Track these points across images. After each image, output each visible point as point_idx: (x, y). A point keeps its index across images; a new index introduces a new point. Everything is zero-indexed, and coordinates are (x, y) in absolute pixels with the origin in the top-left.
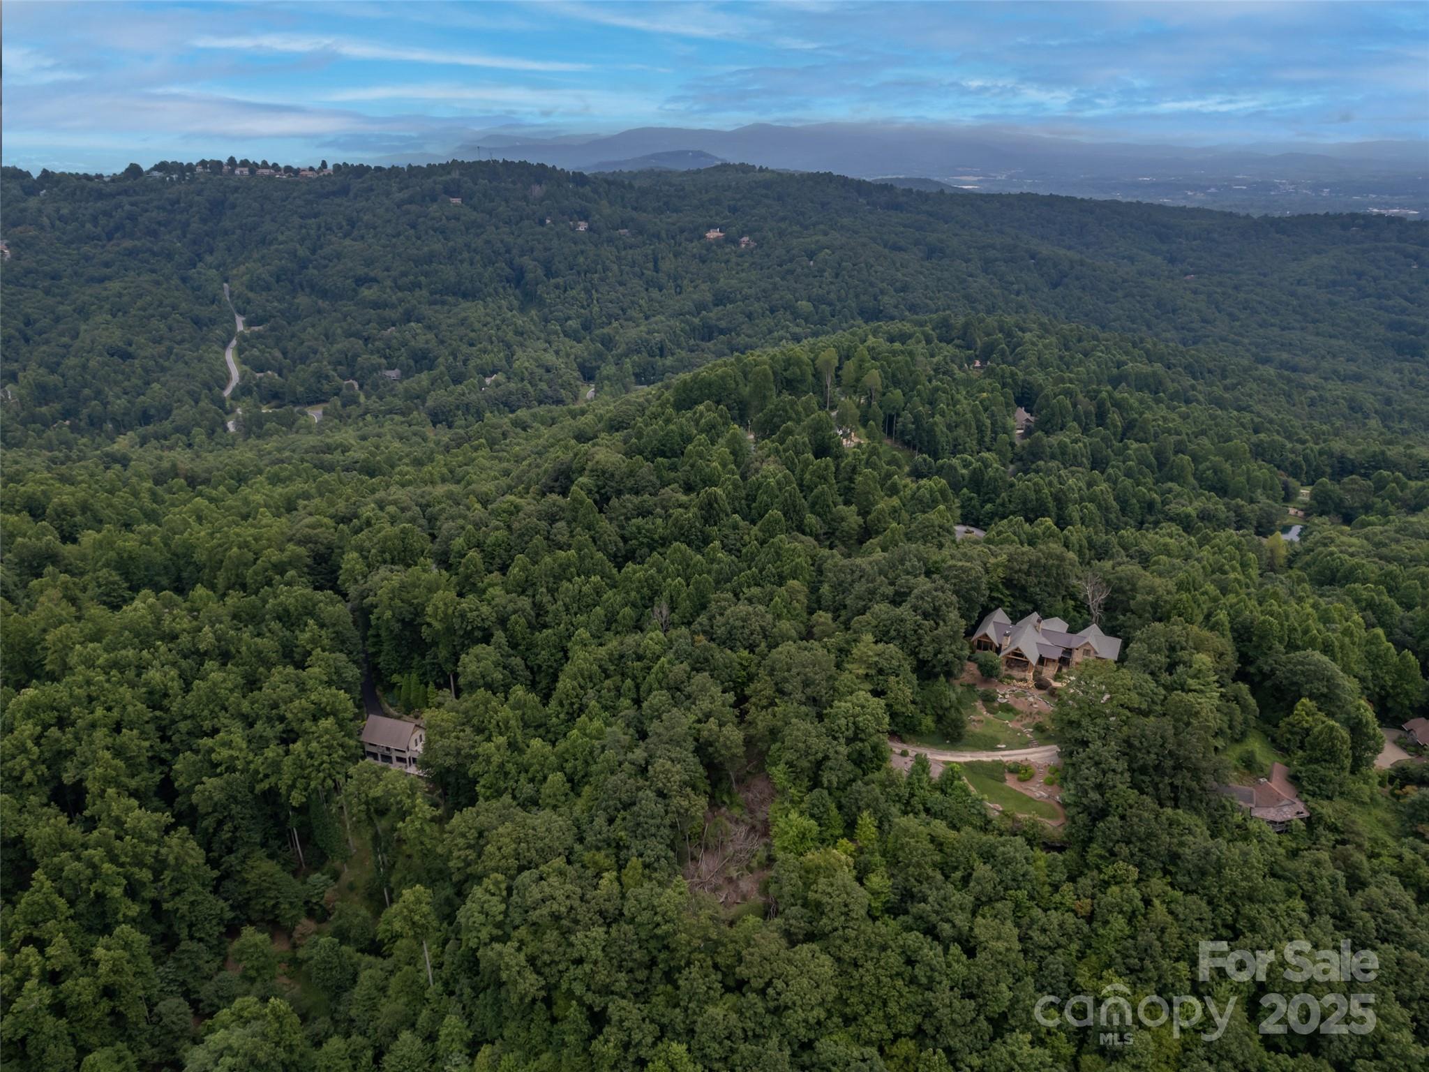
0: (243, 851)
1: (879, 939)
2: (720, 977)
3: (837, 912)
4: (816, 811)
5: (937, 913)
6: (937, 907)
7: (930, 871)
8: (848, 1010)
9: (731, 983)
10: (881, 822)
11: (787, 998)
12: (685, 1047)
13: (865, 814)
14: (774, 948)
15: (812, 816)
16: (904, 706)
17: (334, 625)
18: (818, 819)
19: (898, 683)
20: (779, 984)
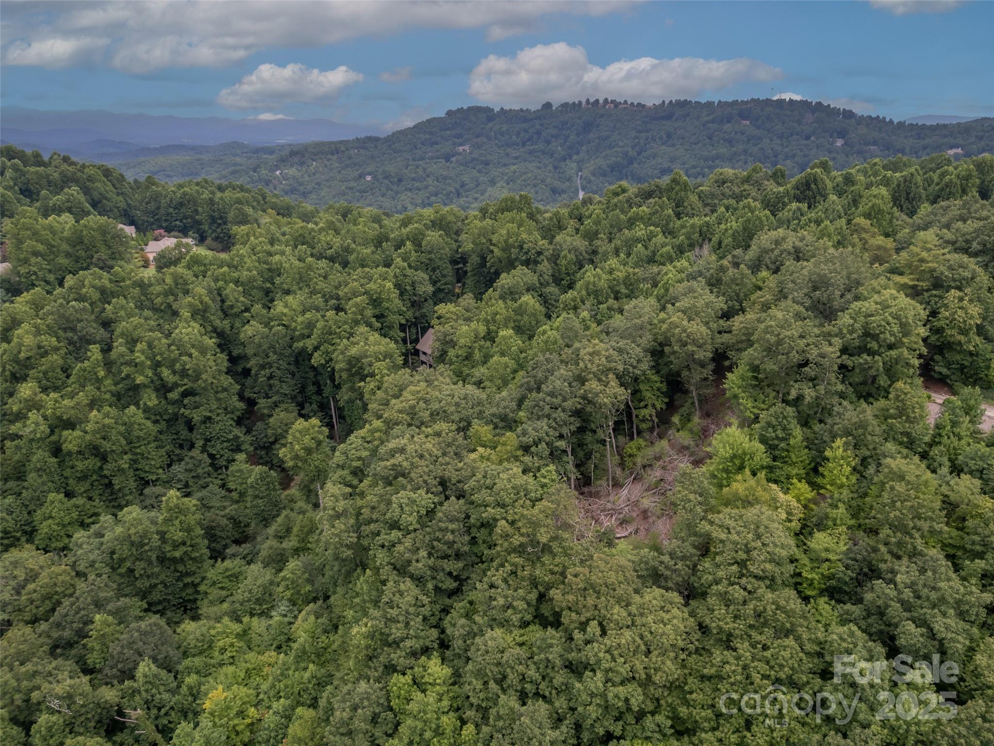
0: (274, 398)
1: (781, 617)
2: (533, 596)
3: (728, 556)
4: (770, 434)
5: (907, 607)
6: (908, 594)
7: (919, 542)
8: (683, 711)
9: (546, 611)
10: (864, 461)
11: (595, 652)
12: (447, 671)
13: (839, 442)
14: (612, 577)
15: (763, 440)
16: (964, 332)
17: (430, 252)
18: (771, 448)
19: (961, 299)
20: (593, 628)
